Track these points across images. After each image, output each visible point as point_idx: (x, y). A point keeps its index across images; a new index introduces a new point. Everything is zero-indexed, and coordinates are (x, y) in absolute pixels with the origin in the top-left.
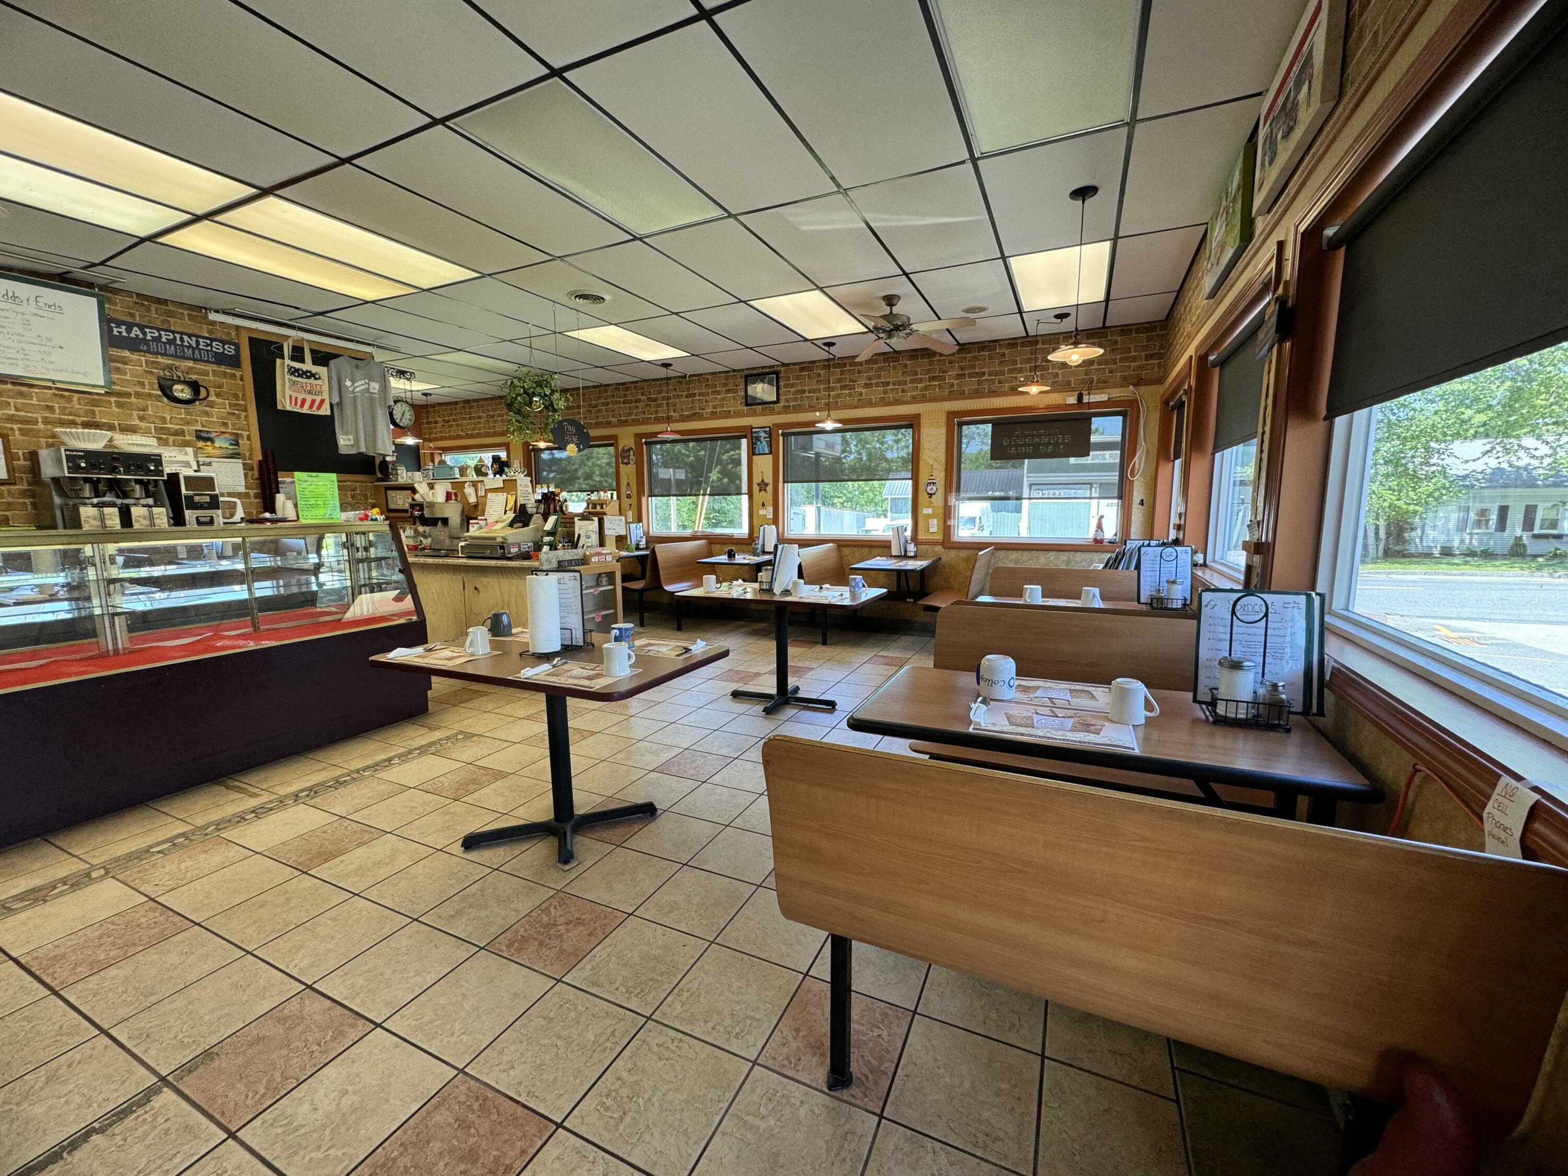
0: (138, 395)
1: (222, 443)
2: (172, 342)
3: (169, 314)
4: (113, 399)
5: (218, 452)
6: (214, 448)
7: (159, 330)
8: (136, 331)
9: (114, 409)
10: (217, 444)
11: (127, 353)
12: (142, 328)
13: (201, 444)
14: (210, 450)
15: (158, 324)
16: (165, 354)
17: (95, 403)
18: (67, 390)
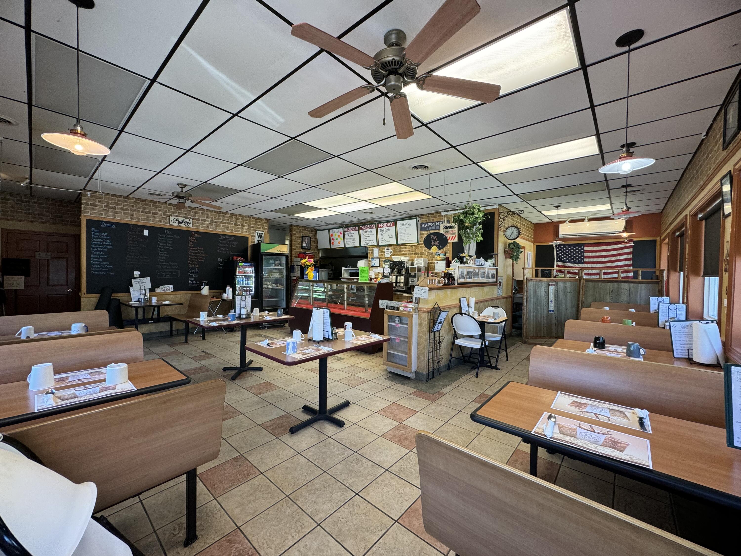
2: (433, 225)
3: (434, 217)
4: (420, 246)
7: (431, 223)
8: (426, 225)
9: (420, 248)
10: (441, 256)
11: (424, 232)
12: (427, 223)
13: (436, 256)
14: (439, 258)
15: (431, 221)
16: (432, 230)
17: (416, 248)
18: (412, 245)
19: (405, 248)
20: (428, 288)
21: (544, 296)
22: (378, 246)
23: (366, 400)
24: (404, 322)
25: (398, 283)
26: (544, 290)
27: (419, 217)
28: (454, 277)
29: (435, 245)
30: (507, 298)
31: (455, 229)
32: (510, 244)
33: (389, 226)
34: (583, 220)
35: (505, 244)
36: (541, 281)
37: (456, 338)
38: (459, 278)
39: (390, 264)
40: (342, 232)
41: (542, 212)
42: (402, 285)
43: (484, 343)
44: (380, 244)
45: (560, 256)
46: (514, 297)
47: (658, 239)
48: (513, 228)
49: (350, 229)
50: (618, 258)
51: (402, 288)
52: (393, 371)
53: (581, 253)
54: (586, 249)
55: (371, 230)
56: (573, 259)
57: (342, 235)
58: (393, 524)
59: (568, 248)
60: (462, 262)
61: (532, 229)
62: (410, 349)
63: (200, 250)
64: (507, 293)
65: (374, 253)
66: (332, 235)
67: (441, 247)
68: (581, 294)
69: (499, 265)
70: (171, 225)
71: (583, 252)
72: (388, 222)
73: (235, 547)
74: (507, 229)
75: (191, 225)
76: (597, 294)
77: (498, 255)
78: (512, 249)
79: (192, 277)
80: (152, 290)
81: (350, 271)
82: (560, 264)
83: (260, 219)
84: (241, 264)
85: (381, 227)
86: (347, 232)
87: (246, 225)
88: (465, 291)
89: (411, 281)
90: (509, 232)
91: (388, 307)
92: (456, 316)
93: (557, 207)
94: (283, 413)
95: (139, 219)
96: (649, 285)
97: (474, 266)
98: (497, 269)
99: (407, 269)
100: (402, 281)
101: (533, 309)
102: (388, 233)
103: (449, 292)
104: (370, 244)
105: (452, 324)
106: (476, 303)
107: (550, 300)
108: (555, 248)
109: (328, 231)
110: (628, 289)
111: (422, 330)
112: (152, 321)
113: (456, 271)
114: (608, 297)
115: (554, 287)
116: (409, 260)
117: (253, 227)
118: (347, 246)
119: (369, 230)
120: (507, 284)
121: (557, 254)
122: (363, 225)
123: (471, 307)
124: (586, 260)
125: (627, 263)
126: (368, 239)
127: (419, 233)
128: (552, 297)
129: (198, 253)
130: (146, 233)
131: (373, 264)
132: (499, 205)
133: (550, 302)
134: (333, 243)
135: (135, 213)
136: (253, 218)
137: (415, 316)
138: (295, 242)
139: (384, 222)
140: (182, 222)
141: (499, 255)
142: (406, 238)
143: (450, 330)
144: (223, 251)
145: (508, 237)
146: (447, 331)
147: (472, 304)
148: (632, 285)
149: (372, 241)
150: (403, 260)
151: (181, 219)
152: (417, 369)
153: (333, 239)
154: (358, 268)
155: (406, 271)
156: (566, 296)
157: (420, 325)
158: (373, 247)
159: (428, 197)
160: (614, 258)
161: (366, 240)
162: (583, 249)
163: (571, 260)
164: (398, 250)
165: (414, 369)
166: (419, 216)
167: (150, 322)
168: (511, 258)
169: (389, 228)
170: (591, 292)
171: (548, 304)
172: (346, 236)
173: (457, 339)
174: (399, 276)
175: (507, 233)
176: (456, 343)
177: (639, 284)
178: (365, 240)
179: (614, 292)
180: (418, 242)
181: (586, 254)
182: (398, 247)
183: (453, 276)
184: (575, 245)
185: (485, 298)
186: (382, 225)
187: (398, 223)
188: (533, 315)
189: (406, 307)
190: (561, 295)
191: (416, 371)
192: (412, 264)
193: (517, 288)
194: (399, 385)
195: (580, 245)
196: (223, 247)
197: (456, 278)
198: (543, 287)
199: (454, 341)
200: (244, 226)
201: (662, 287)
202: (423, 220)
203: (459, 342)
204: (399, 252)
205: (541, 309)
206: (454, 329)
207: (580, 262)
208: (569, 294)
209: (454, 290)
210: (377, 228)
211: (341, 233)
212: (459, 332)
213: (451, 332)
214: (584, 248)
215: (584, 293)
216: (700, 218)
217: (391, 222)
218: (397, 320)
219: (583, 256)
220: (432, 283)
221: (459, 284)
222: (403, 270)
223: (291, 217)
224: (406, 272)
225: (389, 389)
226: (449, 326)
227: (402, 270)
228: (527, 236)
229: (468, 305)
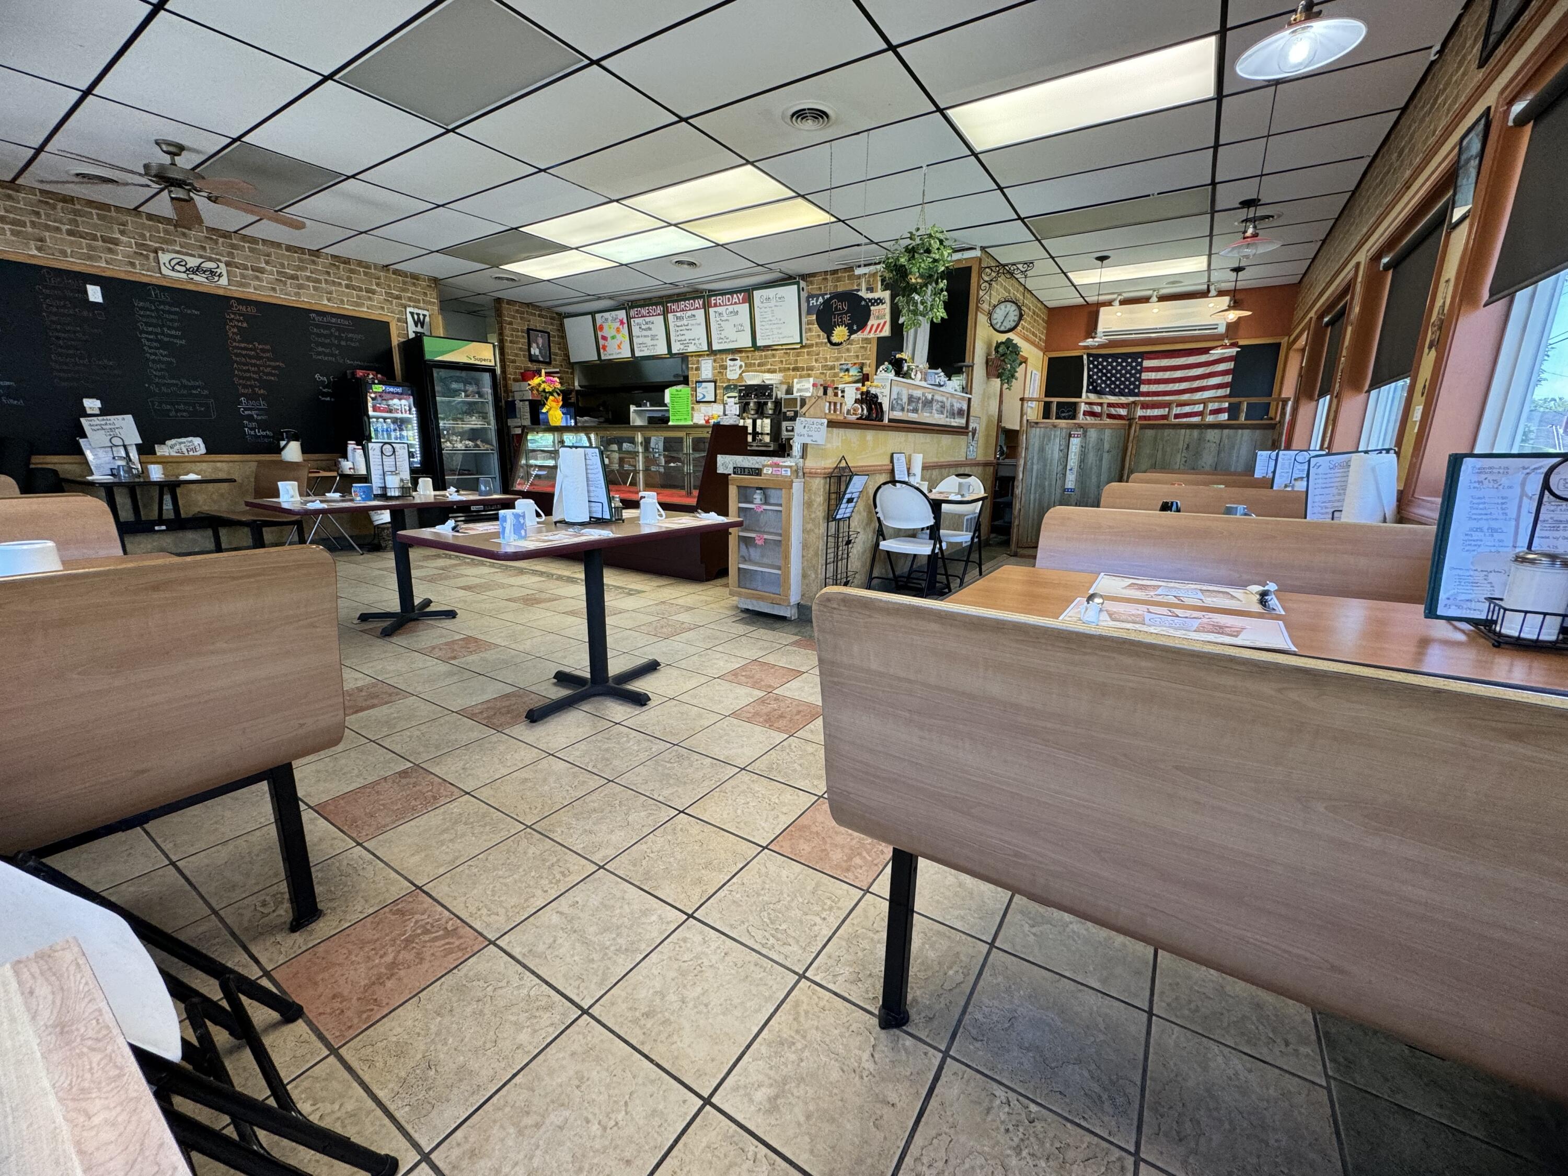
0: (817, 344)
1: (854, 372)
5: (851, 379)
6: (849, 376)
9: (806, 357)
10: (851, 374)
13: (841, 374)
14: (847, 379)
17: (798, 355)
18: (788, 348)
19: (774, 356)
20: (825, 421)
21: (1059, 460)
22: (711, 352)
23: (695, 658)
24: (772, 501)
25: (758, 433)
26: (1060, 445)
27: (803, 279)
28: (881, 404)
29: (842, 323)
30: (986, 464)
31: (884, 306)
32: (998, 345)
33: (736, 303)
34: (1146, 300)
35: (989, 345)
36: (1055, 426)
37: (881, 538)
38: (892, 408)
39: (740, 391)
40: (625, 321)
41: (1069, 274)
42: (767, 439)
43: (938, 546)
44: (715, 347)
45: (1095, 381)
46: (998, 464)
47: (1284, 341)
48: (1009, 305)
49: (644, 311)
50: (1204, 383)
51: (766, 445)
52: (750, 608)
53: (1136, 373)
54: (1147, 363)
55: (694, 312)
56: (1118, 386)
57: (626, 326)
58: (759, 853)
59: (1112, 362)
60: (898, 373)
61: (1043, 319)
62: (787, 557)
63: (263, 351)
64: (985, 454)
65: (703, 369)
66: (601, 328)
67: (855, 328)
68: (1129, 453)
69: (974, 391)
70: (164, 276)
71: (1140, 372)
72: (732, 292)
73: (414, 920)
74: (995, 306)
75: (224, 281)
76: (1160, 453)
77: (972, 367)
78: (1003, 355)
79: (250, 418)
80: (145, 449)
81: (648, 415)
82: (1093, 397)
83: (415, 277)
84: (378, 388)
85: (715, 305)
86: (637, 320)
87: (378, 289)
88: (903, 439)
89: (787, 430)
90: (999, 315)
91: (736, 470)
92: (884, 487)
93: (1102, 259)
94: (510, 690)
95: (64, 253)
96: (1258, 431)
97: (923, 384)
98: (969, 399)
99: (777, 403)
100: (767, 430)
101: (1036, 485)
102: (735, 320)
103: (870, 435)
104: (692, 348)
105: (875, 507)
106: (925, 468)
107: (1068, 467)
108: (1085, 362)
109: (590, 316)
110: (1218, 442)
111: (813, 516)
112: (164, 528)
113: (886, 391)
114: (1178, 460)
115: (1079, 439)
116: (782, 383)
117: (398, 297)
118: (638, 354)
119: (689, 313)
120: (987, 436)
121: (1089, 377)
122: (673, 302)
123: (914, 475)
124: (1144, 388)
125: (1220, 392)
126: (688, 335)
127: (804, 320)
128: (1073, 460)
129: (259, 358)
130: (95, 294)
131: (700, 397)
132: (983, 249)
133: (1068, 472)
134: (604, 348)
135: (47, 234)
136: (396, 272)
137: (797, 486)
138: (511, 342)
139: (723, 293)
140: (197, 270)
141: (975, 367)
142: (775, 331)
143: (870, 521)
144: (326, 354)
145: (997, 327)
146: (865, 522)
147: (917, 469)
148: (1226, 431)
149: (696, 341)
150: (768, 382)
151: (193, 262)
152: (802, 599)
153: (604, 338)
154: (666, 405)
155: (776, 406)
156: (1101, 460)
157: (808, 505)
158: (699, 355)
159: (824, 218)
160: (1196, 384)
161: (683, 338)
162: (1141, 364)
163: (1115, 388)
164: (757, 362)
165: (794, 598)
166: (804, 277)
167: (157, 528)
168: (999, 376)
169: (736, 307)
170: (1147, 451)
171: (1064, 475)
172: (635, 330)
173: (884, 539)
174: (759, 418)
175: (995, 316)
176: (881, 547)
177: (1240, 431)
178: (679, 338)
179: (1191, 447)
180: (801, 342)
181: (1145, 376)
182: (757, 353)
183: (879, 401)
184: (1125, 356)
185: (942, 460)
186: (719, 299)
187: (757, 294)
188: (1035, 499)
189: (777, 465)
190: (1091, 458)
191: (798, 604)
192: (789, 391)
193: (1005, 449)
194: (762, 631)
195: (1134, 356)
196: (323, 345)
197: (886, 407)
198: (1057, 440)
199: (877, 545)
200: (373, 292)
201: (1281, 434)
202: (814, 288)
203: (885, 545)
204: (759, 365)
205: (1050, 485)
206: (879, 519)
207: (1132, 393)
208: (1106, 456)
209: (882, 434)
210: (706, 307)
211: (622, 323)
212: (888, 523)
213: (873, 525)
214: (1142, 362)
215: (1134, 452)
216: (1385, 264)
217: (740, 292)
218: (758, 497)
219: (1139, 379)
220: (835, 411)
221: (890, 420)
222: (769, 404)
223: (495, 272)
224: (775, 410)
225: (743, 638)
226: (870, 512)
227: (766, 403)
228: (1034, 334)
229: (909, 470)
